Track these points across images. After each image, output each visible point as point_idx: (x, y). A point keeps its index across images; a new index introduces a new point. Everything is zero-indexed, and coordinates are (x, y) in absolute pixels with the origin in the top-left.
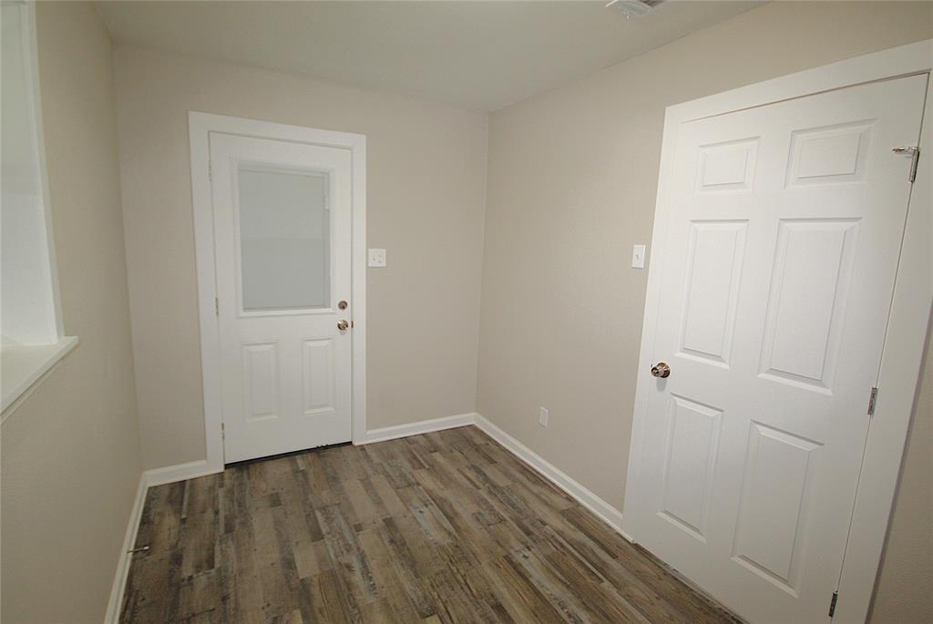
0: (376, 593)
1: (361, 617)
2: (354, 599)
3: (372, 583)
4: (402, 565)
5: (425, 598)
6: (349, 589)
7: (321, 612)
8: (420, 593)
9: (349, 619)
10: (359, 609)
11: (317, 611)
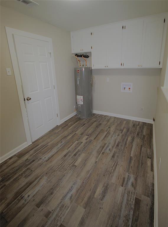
0: (76, 181)
1: (85, 179)
2: (81, 185)
3: (73, 185)
4: (61, 182)
5: (70, 169)
6: (79, 189)
7: (91, 189)
8: (70, 171)
9: (87, 181)
10: (83, 181)
11: (91, 191)
